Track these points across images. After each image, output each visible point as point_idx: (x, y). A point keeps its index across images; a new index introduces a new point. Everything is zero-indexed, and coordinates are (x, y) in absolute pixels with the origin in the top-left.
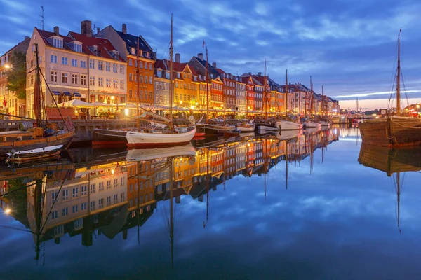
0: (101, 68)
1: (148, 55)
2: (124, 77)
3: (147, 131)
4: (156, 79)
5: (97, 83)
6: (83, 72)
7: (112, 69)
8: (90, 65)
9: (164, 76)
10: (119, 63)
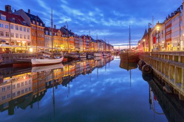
0: (17, 29)
1: (41, 24)
2: (30, 34)
3: (41, 58)
4: (45, 35)
5: (15, 36)
6: (7, 30)
7: (23, 30)
8: (11, 27)
9: (49, 34)
10: (27, 27)
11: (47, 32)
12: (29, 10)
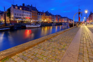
7: (28, 13)
8: (24, 12)
11: (39, 14)
12: (32, 5)
